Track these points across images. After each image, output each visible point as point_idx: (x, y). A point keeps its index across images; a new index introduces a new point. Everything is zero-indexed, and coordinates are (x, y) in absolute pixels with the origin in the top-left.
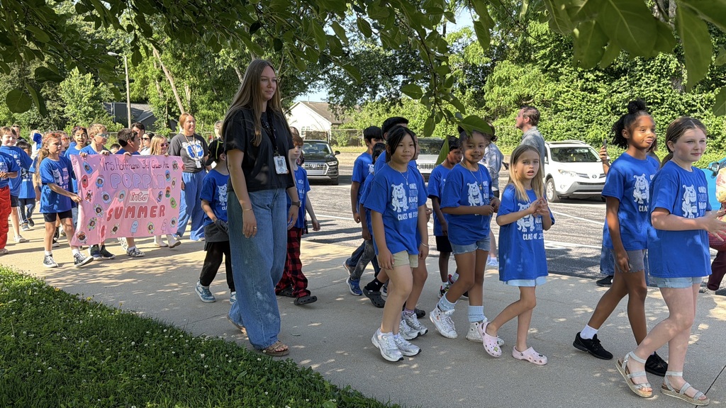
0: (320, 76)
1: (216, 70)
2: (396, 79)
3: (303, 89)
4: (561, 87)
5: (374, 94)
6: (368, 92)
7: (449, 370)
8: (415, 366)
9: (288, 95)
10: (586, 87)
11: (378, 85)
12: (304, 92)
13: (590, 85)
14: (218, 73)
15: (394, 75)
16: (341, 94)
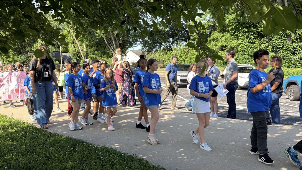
0: (138, 40)
1: (96, 38)
2: (169, 40)
3: (131, 45)
4: (240, 42)
5: (160, 46)
6: (158, 46)
7: (200, 159)
8: (185, 157)
9: (125, 48)
10: (250, 41)
11: (162, 43)
12: (132, 46)
13: (252, 41)
14: (97, 40)
15: (169, 38)
16: (146, 47)
